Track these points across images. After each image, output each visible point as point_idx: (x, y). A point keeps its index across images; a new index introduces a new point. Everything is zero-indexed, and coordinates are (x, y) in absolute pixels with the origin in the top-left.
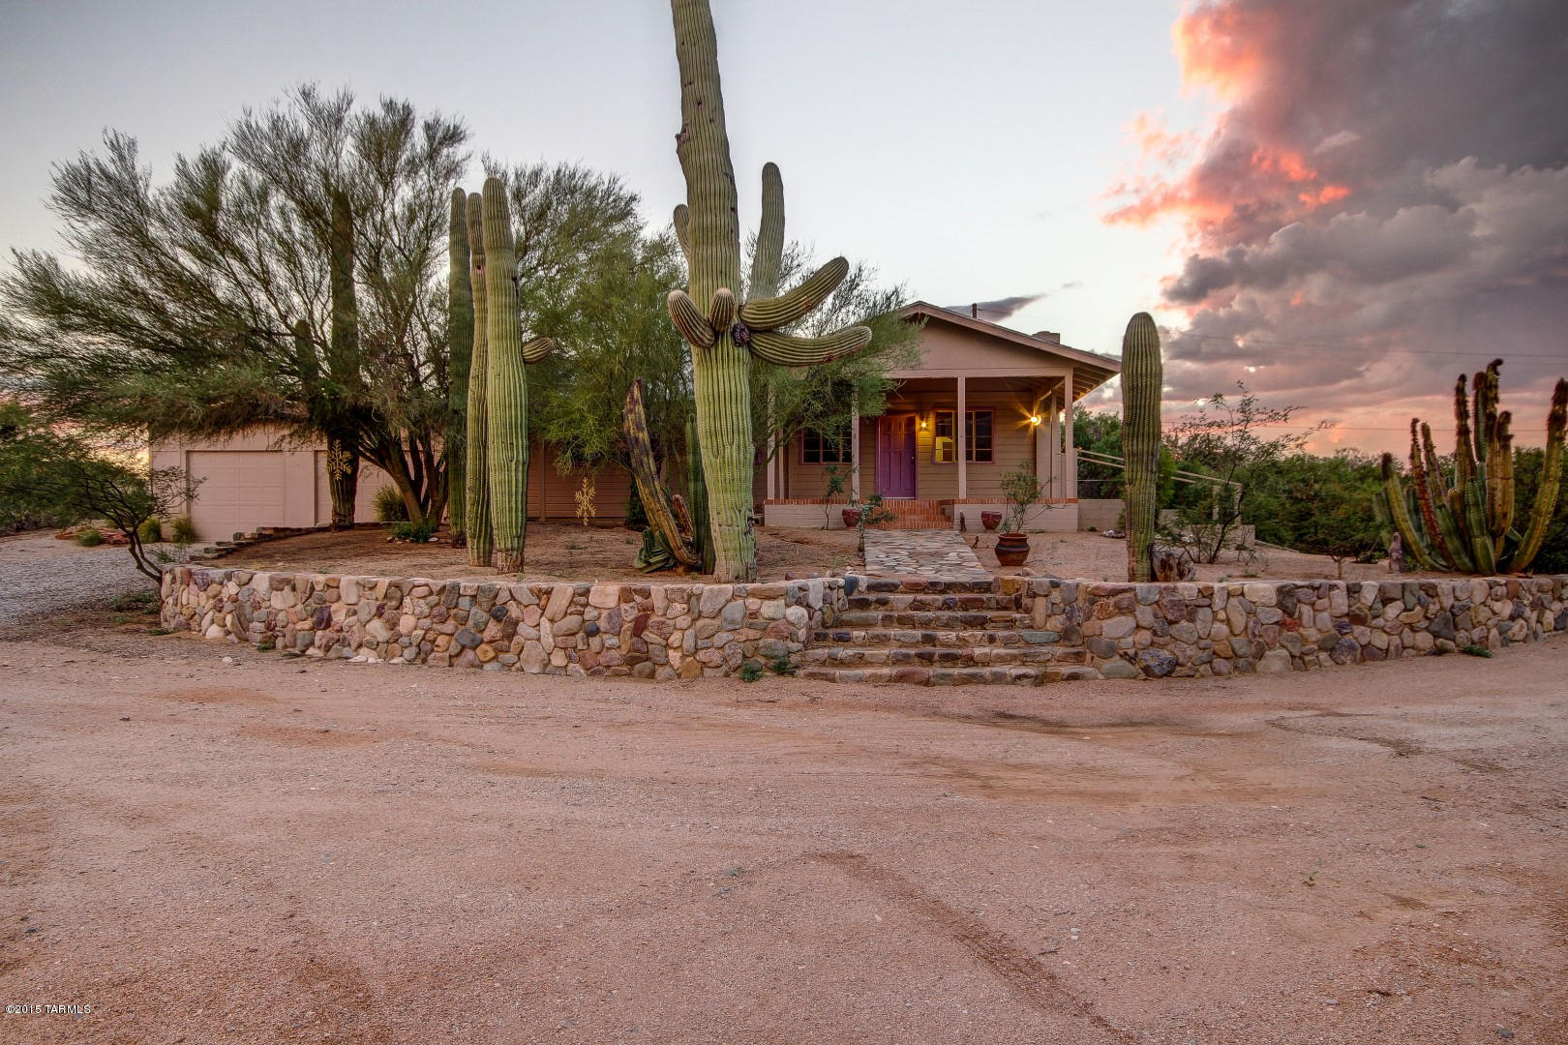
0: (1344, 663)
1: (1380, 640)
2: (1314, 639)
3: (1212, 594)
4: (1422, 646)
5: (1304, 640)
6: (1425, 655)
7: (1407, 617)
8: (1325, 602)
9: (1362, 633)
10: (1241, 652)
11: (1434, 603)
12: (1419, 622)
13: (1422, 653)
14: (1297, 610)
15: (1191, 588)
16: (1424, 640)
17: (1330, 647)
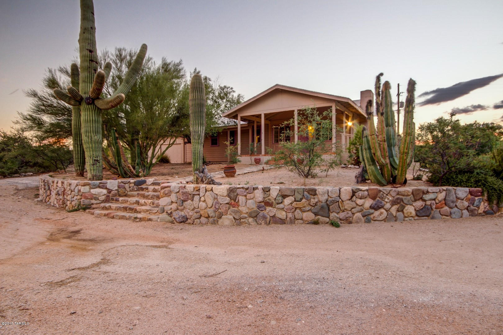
0: (261, 224)
1: (282, 215)
2: (244, 212)
3: (199, 190)
4: (305, 219)
5: (240, 212)
6: (307, 224)
7: (296, 204)
8: (251, 196)
9: (270, 210)
10: (211, 215)
11: (314, 198)
12: (304, 207)
13: (307, 222)
14: (237, 198)
15: (190, 187)
16: (309, 216)
17: (254, 215)
